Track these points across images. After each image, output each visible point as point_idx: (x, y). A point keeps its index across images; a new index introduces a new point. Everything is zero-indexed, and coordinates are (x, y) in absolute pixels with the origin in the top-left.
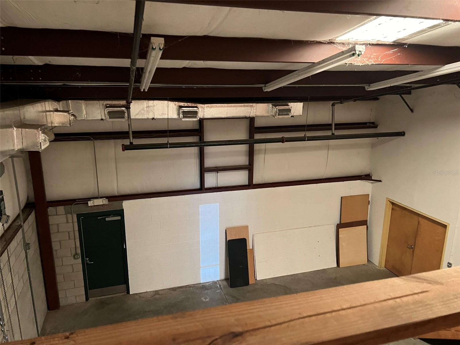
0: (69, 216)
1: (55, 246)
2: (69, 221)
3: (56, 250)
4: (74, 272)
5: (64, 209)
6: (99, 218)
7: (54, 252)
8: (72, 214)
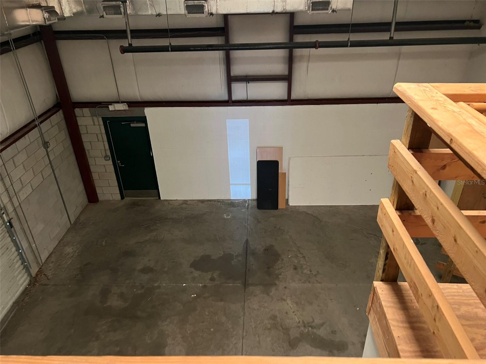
0: (95, 118)
1: (87, 146)
2: (96, 124)
3: (88, 150)
4: (107, 172)
5: (90, 110)
6: (123, 123)
7: (86, 151)
8: (97, 117)
